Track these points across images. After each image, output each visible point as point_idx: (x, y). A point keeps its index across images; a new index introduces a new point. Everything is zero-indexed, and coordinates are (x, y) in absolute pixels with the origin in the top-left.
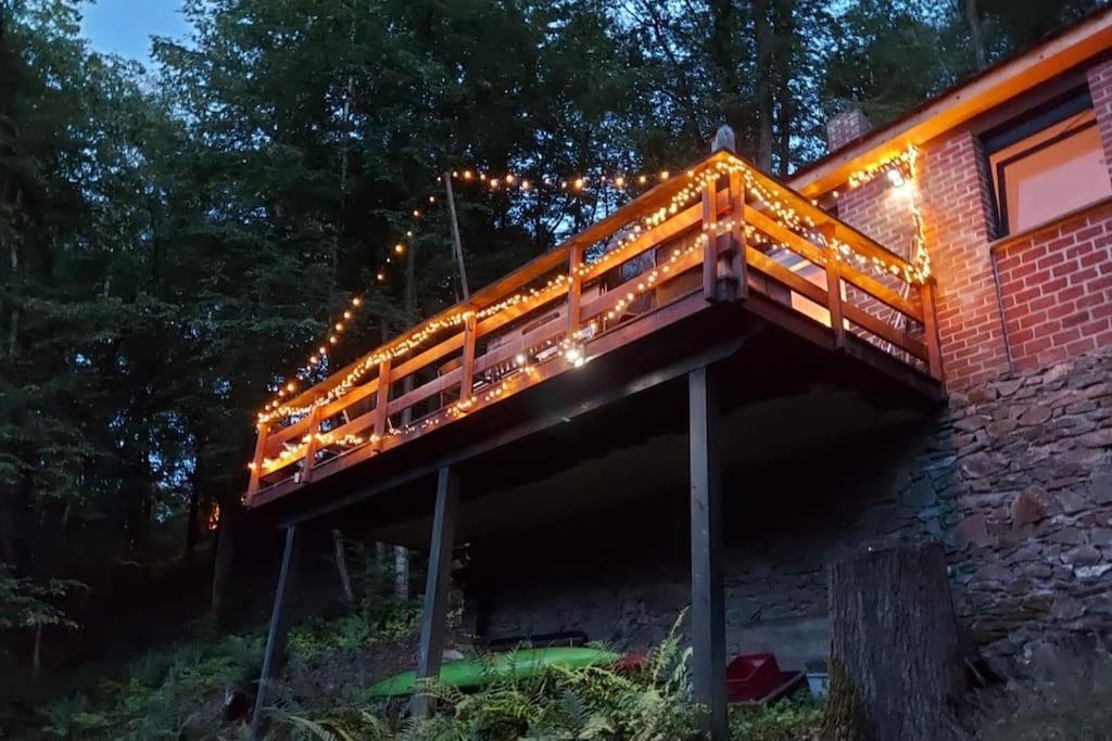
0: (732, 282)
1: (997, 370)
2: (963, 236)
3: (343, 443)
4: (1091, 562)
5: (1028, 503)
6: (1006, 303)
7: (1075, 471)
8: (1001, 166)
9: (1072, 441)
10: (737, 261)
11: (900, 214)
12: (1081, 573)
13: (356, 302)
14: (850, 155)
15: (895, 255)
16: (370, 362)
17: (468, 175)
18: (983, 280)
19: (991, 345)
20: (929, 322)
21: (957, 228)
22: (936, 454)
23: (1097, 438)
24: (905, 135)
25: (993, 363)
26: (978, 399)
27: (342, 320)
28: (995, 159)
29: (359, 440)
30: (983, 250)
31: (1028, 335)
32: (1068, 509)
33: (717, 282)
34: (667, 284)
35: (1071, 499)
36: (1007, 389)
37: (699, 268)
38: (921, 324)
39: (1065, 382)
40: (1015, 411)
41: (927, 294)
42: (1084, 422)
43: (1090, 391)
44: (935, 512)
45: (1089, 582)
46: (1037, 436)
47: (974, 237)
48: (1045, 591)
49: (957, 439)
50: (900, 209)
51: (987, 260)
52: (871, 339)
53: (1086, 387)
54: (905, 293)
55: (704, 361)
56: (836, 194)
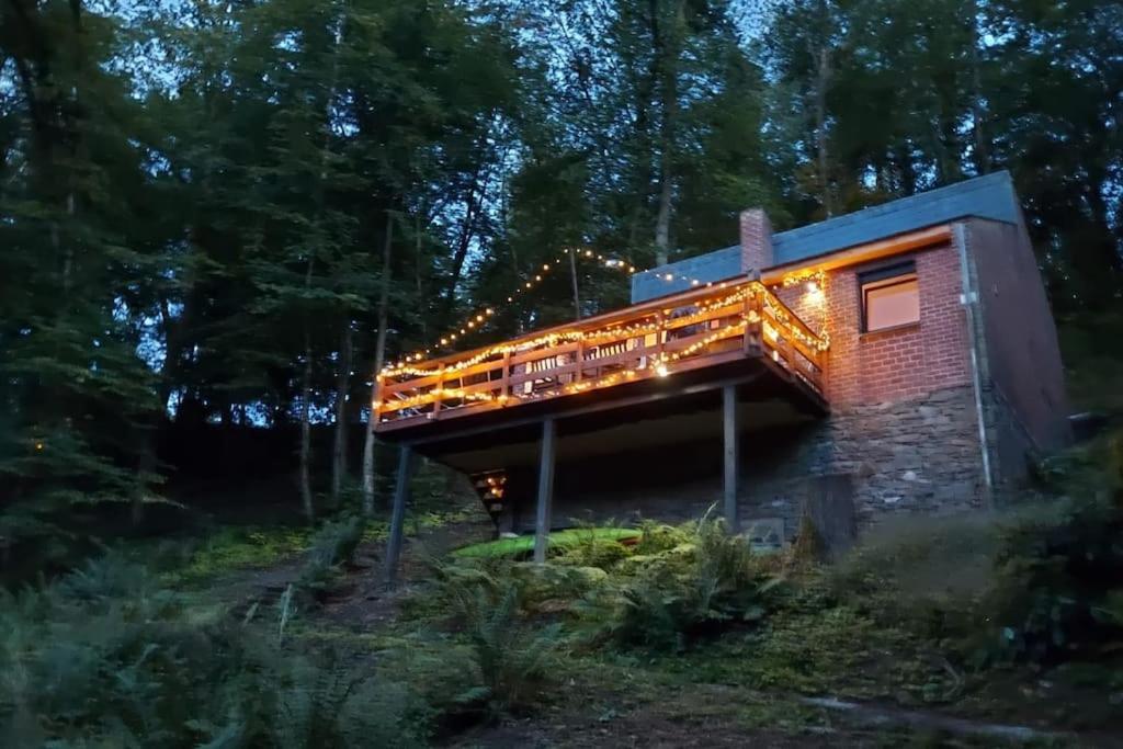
0: (757, 348)
1: (857, 400)
2: (846, 328)
3: (472, 398)
4: (891, 496)
5: (866, 467)
6: (865, 367)
7: (890, 454)
8: (867, 291)
9: (888, 440)
10: (759, 338)
11: (814, 308)
12: (888, 500)
13: (489, 311)
14: (788, 269)
15: (810, 331)
16: (496, 350)
17: (589, 253)
18: (854, 353)
19: (856, 387)
20: (825, 371)
21: (843, 322)
22: (822, 439)
23: (902, 438)
24: (820, 266)
25: (855, 397)
26: (846, 414)
27: (475, 321)
28: (865, 287)
29: (489, 398)
30: (856, 337)
31: (874, 385)
32: (884, 471)
33: (751, 346)
34: (719, 341)
35: (885, 467)
36: (861, 410)
37: (741, 337)
38: (820, 371)
39: (888, 411)
40: (864, 422)
41: (825, 355)
42: (895, 430)
43: (901, 416)
44: (819, 469)
45: (889, 505)
46: (874, 435)
47: (852, 329)
48: (869, 508)
49: (833, 433)
50: (813, 305)
51: (857, 343)
52: (805, 380)
53: (898, 414)
54: (814, 352)
55: (735, 382)
56: (775, 288)
